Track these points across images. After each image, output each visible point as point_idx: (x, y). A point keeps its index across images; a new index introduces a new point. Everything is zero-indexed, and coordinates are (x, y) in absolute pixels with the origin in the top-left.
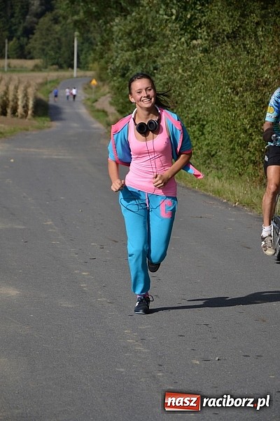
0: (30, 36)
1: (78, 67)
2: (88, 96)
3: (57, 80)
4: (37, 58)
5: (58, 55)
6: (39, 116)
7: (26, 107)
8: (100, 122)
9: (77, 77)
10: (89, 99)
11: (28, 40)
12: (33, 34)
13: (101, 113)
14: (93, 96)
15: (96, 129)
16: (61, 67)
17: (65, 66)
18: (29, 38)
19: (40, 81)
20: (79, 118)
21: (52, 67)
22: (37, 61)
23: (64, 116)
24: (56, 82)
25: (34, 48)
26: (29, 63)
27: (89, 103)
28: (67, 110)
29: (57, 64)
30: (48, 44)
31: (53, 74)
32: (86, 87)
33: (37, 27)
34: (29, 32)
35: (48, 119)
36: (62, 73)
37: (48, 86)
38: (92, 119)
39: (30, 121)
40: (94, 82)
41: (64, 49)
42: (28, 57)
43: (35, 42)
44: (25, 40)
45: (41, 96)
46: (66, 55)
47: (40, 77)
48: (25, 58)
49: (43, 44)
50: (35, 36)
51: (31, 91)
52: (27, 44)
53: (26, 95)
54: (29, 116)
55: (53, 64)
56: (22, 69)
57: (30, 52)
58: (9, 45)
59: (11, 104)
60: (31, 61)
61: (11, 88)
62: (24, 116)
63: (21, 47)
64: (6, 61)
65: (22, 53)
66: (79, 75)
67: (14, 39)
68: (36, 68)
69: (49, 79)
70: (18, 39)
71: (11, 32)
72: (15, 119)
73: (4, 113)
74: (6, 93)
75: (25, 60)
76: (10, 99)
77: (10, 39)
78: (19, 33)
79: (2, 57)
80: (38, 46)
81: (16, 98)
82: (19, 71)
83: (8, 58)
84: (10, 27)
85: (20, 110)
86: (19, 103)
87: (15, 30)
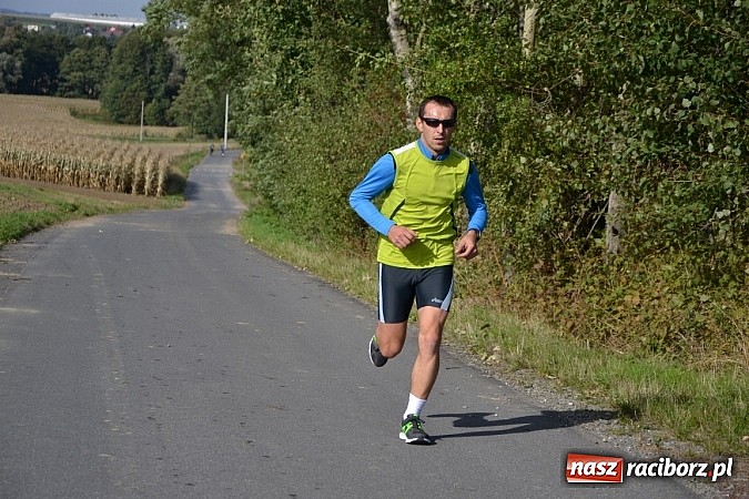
0: (173, 97)
1: (228, 137)
2: (237, 172)
3: (201, 152)
4: (182, 126)
5: (207, 122)
6: (170, 194)
7: (155, 181)
8: (245, 203)
10: (237, 176)
11: (171, 102)
12: (177, 95)
13: (249, 193)
15: (237, 210)
16: (210, 137)
17: (215, 135)
18: (173, 100)
19: (182, 153)
20: (221, 197)
21: (198, 136)
22: (180, 129)
23: (201, 195)
24: (200, 154)
25: (178, 113)
26: (171, 132)
27: (237, 180)
28: (207, 188)
29: (207, 133)
30: (195, 107)
31: (198, 145)
32: (237, 161)
33: (182, 86)
34: (172, 92)
35: (181, 198)
37: (190, 160)
38: (236, 200)
39: (158, 199)
40: (244, 154)
41: (214, 114)
42: (170, 124)
43: (178, 105)
44: (168, 101)
45: (176, 170)
46: (217, 122)
47: (180, 148)
48: (168, 126)
49: (190, 108)
50: (179, 98)
51: (162, 164)
52: (169, 108)
53: (155, 169)
54: (158, 195)
55: (199, 134)
56: (162, 139)
57: (173, 119)
58: (147, 110)
59: (137, 179)
60: (173, 129)
61: (139, 159)
62: (152, 193)
63: (162, 111)
64: (142, 128)
65: (163, 120)
66: (230, 146)
67: (154, 100)
68: (180, 138)
69: (192, 151)
70: (159, 101)
71: (150, 92)
72: (141, 196)
73: (128, 190)
74: (131, 166)
75: (166, 128)
76: (136, 173)
77: (148, 101)
78: (159, 94)
79: (138, 123)
80: (183, 110)
81: (143, 173)
82: (157, 141)
83: (145, 124)
84: (149, 86)
85: (147, 186)
86: (147, 178)
87: (155, 89)
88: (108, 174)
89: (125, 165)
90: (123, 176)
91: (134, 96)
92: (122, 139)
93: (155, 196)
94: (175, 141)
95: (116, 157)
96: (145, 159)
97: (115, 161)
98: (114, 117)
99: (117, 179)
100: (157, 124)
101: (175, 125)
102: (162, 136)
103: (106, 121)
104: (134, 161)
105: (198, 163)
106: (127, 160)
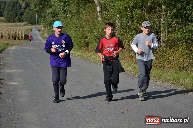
0: (22, 15)
1: (38, 24)
5: (31, 21)
6: (26, 39)
7: (22, 37)
8: (45, 40)
10: (41, 34)
12: (23, 14)
13: (45, 38)
14: (43, 33)
15: (43, 42)
16: (32, 24)
17: (34, 24)
18: (22, 16)
19: (26, 29)
20: (38, 39)
21: (29, 25)
22: (25, 23)
23: (34, 39)
25: (24, 19)
26: (22, 24)
27: (41, 35)
28: (35, 37)
29: (31, 23)
30: (28, 17)
31: (30, 27)
32: (41, 30)
33: (24, 12)
34: (22, 14)
37: (29, 30)
38: (43, 40)
40: (43, 28)
41: (33, 19)
43: (24, 17)
44: (21, 16)
45: (26, 33)
46: (34, 20)
47: (26, 28)
48: (21, 22)
49: (27, 17)
50: (24, 15)
51: (23, 32)
52: (21, 18)
53: (22, 33)
54: (23, 40)
55: (30, 24)
56: (20, 26)
57: (22, 20)
58: (16, 18)
59: (17, 36)
61: (17, 31)
62: (21, 39)
64: (15, 23)
65: (20, 21)
66: (38, 26)
67: (18, 16)
68: (25, 25)
69: (29, 28)
70: (19, 16)
72: (19, 40)
73: (15, 39)
74: (16, 33)
76: (17, 34)
77: (16, 16)
78: (19, 14)
79: (14, 22)
81: (19, 34)
82: (19, 26)
83: (16, 22)
84: (16, 13)
85: (20, 38)
86: (20, 36)
87: (17, 13)
88: (10, 35)
89: (14, 33)
90: (14, 36)
91: (12, 15)
92: (12, 26)
93: (22, 40)
94: (24, 26)
95: (12, 31)
96: (19, 31)
98: (7, 21)
99: (12, 37)
100: (19, 22)
101: (23, 22)
104: (16, 31)
106: (14, 31)
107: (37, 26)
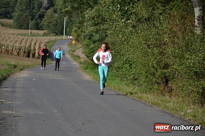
1: (65, 34)
2: (70, 49)
3: (55, 40)
4: (45, 30)
5: (56, 28)
8: (76, 62)
9: (65, 39)
11: (41, 21)
12: (44, 18)
13: (77, 57)
14: (73, 49)
15: (74, 65)
16: (57, 34)
17: (59, 34)
18: (41, 20)
19: (47, 41)
20: (66, 59)
21: (52, 34)
22: (45, 31)
24: (55, 41)
25: (44, 25)
26: (41, 32)
27: (71, 52)
29: (55, 33)
30: (51, 23)
31: (53, 38)
32: (70, 44)
33: (45, 14)
34: (41, 17)
35: (51, 60)
36: (58, 37)
37: (51, 43)
38: (73, 60)
40: (74, 42)
41: (59, 25)
42: (41, 29)
43: (44, 22)
44: (40, 20)
46: (60, 28)
47: (47, 39)
48: (39, 30)
49: (49, 23)
51: (42, 45)
52: (40, 23)
53: (40, 47)
56: (38, 35)
57: (41, 27)
58: (31, 23)
59: (32, 52)
60: (42, 31)
61: (33, 44)
63: (37, 24)
64: (30, 31)
65: (38, 27)
67: (34, 20)
68: (45, 35)
69: (51, 41)
70: (36, 20)
71: (32, 17)
72: (34, 59)
73: (28, 56)
74: (30, 46)
75: (39, 31)
76: (32, 49)
77: (32, 20)
78: (36, 17)
79: (28, 29)
80: (46, 24)
81: (35, 49)
82: (36, 36)
83: (31, 29)
84: (32, 14)
85: (36, 55)
86: (36, 51)
87: (34, 15)
88: (20, 49)
89: (27, 46)
90: (26, 51)
91: (26, 18)
92: (25, 35)
94: (43, 36)
96: (35, 44)
97: (23, 44)
98: (18, 27)
99: (24, 52)
101: (42, 30)
102: (37, 34)
103: (15, 28)
104: (31, 44)
105: (54, 45)
106: (28, 44)
107: (64, 37)
